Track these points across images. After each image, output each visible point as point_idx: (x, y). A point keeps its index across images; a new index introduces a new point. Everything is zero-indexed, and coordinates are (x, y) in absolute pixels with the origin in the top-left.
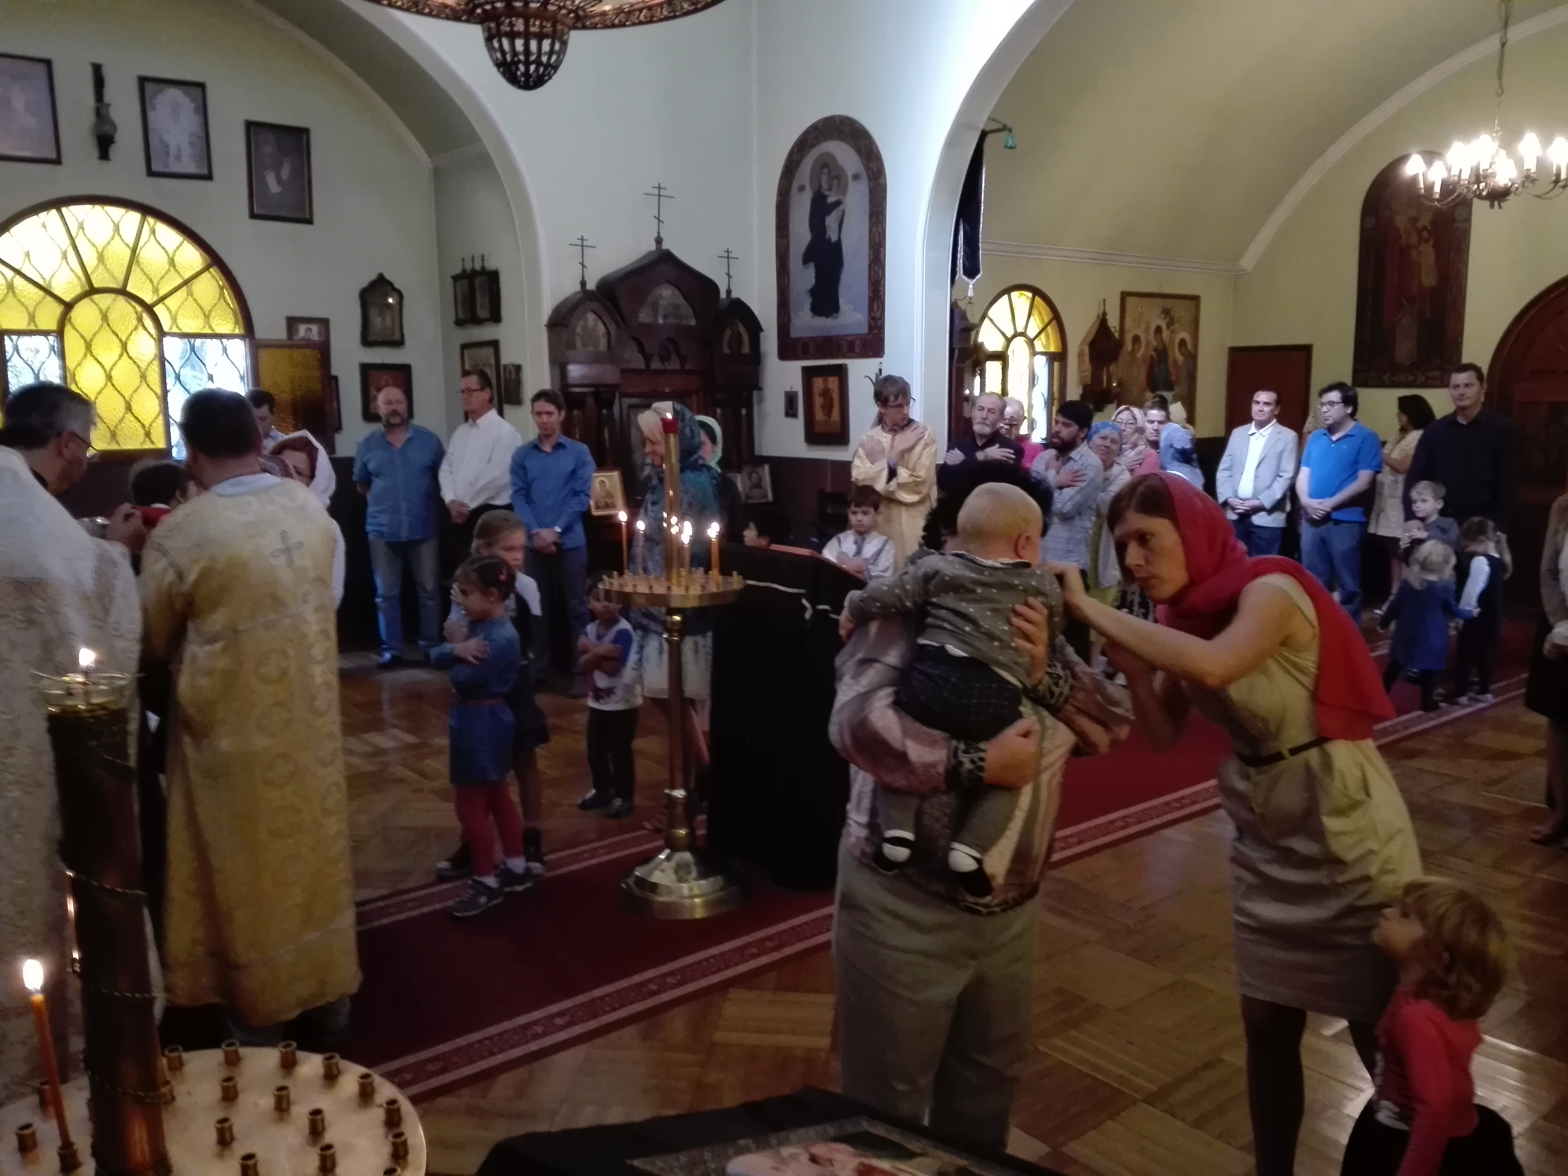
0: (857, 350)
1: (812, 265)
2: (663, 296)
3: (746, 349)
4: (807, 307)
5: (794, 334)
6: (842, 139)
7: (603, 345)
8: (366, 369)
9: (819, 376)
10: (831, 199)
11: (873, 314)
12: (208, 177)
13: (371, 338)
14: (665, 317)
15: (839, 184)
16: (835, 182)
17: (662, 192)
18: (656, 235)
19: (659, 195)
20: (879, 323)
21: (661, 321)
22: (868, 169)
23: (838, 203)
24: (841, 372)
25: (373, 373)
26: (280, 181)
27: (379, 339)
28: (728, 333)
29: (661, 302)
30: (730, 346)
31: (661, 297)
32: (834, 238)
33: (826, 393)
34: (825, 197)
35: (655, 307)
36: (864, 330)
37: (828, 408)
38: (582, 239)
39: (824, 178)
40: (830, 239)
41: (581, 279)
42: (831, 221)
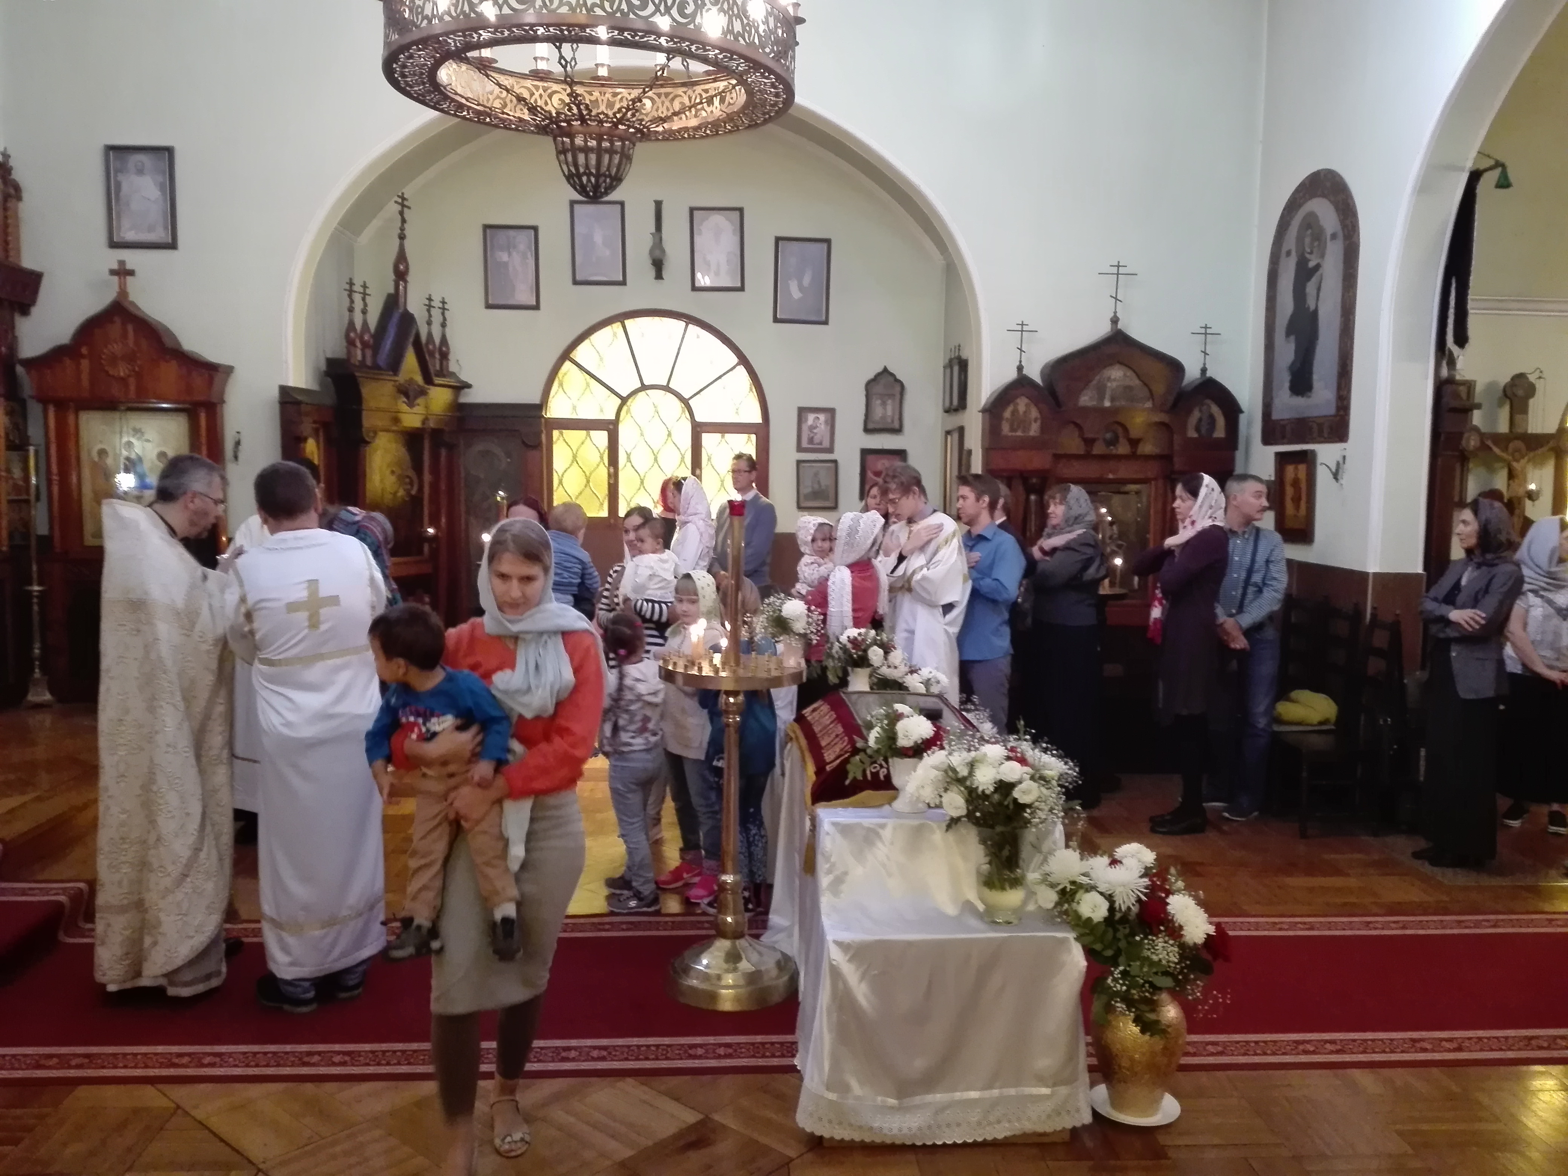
0: (1326, 435)
1: (1292, 338)
2: (1113, 377)
3: (1220, 433)
4: (1287, 385)
5: (1275, 416)
6: (1324, 196)
7: (1034, 430)
8: (865, 453)
9: (1291, 463)
10: (1311, 264)
11: (1341, 393)
12: (742, 289)
13: (871, 426)
14: (1113, 400)
15: (1319, 245)
16: (1316, 244)
17: (1122, 270)
18: (1113, 314)
19: (1118, 274)
20: (1345, 403)
21: (1107, 404)
22: (1344, 226)
23: (1318, 267)
24: (1307, 459)
25: (870, 458)
26: (801, 288)
27: (877, 426)
28: (1196, 414)
29: (1109, 384)
30: (1198, 429)
31: (1109, 379)
32: (1312, 307)
33: (1296, 483)
34: (1308, 261)
35: (1101, 391)
36: (1332, 411)
37: (1297, 500)
38: (1022, 325)
39: (1307, 240)
40: (1309, 308)
41: (1018, 363)
42: (1311, 288)
